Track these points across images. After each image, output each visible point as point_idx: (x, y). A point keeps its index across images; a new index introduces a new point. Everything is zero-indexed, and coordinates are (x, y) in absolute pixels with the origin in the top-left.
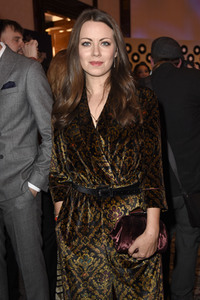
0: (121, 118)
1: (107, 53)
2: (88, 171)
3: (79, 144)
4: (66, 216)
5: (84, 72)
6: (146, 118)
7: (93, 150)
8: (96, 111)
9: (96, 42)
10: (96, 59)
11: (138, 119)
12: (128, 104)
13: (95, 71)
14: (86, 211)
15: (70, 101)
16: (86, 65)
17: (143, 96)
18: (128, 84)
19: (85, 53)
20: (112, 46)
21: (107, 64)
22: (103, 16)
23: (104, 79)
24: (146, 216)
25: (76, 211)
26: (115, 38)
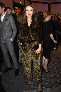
0: (34, 26)
1: (31, 13)
2: (27, 36)
3: (26, 31)
4: (23, 46)
5: (27, 16)
6: (39, 26)
7: (28, 32)
8: (29, 24)
9: (29, 10)
10: (29, 14)
12: (36, 23)
13: (29, 16)
14: (27, 45)
15: (24, 23)
17: (39, 22)
18: (36, 19)
19: (27, 13)
20: (33, 11)
21: (31, 15)
22: (31, 5)
23: (31, 18)
24: (39, 45)
25: (25, 45)
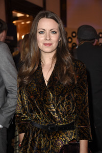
0: (63, 80)
1: (54, 38)
3: (36, 96)
4: (27, 143)
5: (40, 50)
6: (79, 80)
7: (45, 100)
8: (47, 75)
9: (48, 31)
10: (48, 42)
11: (74, 80)
12: (68, 71)
13: (47, 49)
14: (40, 140)
15: (31, 69)
16: (41, 45)
17: (77, 66)
18: (68, 58)
19: (41, 38)
20: (58, 34)
21: (55, 45)
22: (52, 15)
23: (52, 54)
25: (34, 140)
26: (60, 29)
